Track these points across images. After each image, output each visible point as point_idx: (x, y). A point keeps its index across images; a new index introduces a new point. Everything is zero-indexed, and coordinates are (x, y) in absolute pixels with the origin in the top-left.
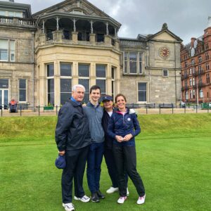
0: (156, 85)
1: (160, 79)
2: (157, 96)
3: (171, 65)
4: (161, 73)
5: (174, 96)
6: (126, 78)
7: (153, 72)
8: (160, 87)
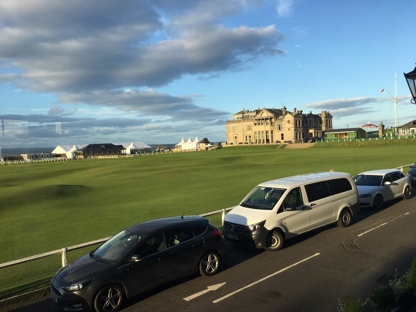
0: (286, 134)
2: (286, 138)
3: (291, 126)
6: (277, 132)
7: (285, 129)
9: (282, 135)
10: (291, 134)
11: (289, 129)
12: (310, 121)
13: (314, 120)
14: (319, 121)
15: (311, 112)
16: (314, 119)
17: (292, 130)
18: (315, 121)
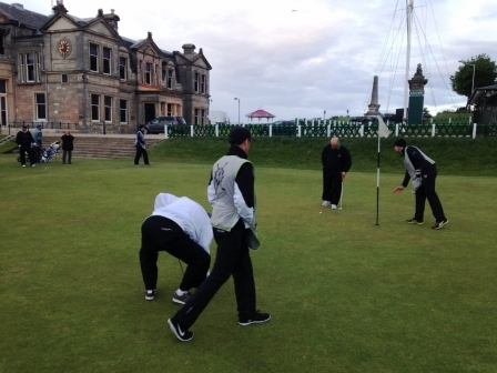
0: (54, 96)
1: (58, 88)
2: (56, 112)
3: (73, 66)
4: (60, 78)
5: (77, 112)
6: (21, 88)
7: (51, 78)
8: (59, 99)
9: (40, 98)
10: (73, 96)
11: (65, 78)
12: (149, 65)
13: (160, 66)
14: (174, 74)
15: (150, 35)
16: (159, 62)
17: (77, 83)
18: (164, 72)
